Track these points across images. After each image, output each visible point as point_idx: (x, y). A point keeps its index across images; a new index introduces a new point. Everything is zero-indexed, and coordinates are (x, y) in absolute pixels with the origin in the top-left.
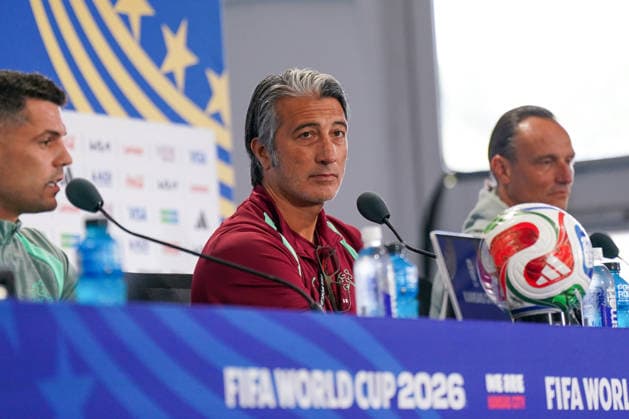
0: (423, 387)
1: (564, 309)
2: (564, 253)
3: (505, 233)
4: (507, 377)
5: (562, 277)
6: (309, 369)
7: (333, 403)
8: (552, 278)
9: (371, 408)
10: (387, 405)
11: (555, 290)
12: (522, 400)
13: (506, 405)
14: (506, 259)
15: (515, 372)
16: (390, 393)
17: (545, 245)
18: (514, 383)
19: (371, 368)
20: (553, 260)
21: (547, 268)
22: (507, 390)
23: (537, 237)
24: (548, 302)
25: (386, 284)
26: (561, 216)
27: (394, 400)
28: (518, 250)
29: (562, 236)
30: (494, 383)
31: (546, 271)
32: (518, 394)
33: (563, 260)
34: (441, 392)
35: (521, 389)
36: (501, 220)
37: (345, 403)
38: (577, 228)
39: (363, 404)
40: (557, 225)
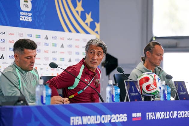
0: (117, 117)
1: (154, 95)
2: (155, 84)
3: (142, 79)
4: (137, 114)
5: (154, 89)
6: (90, 116)
7: (96, 122)
9: (104, 123)
10: (108, 122)
11: (152, 92)
12: (141, 118)
13: (137, 119)
14: (142, 84)
15: (139, 112)
16: (109, 119)
17: (151, 82)
18: (139, 115)
19: (105, 114)
20: (152, 85)
21: (151, 87)
22: (137, 116)
23: (149, 80)
24: (151, 94)
25: (113, 93)
26: (155, 75)
27: (110, 121)
28: (145, 83)
29: (155, 80)
30: (134, 115)
31: (151, 88)
32: (140, 117)
33: (154, 85)
34: (122, 118)
35: (141, 116)
36: (142, 76)
37: (98, 122)
38: (158, 78)
39: (103, 122)
40: (154, 77)
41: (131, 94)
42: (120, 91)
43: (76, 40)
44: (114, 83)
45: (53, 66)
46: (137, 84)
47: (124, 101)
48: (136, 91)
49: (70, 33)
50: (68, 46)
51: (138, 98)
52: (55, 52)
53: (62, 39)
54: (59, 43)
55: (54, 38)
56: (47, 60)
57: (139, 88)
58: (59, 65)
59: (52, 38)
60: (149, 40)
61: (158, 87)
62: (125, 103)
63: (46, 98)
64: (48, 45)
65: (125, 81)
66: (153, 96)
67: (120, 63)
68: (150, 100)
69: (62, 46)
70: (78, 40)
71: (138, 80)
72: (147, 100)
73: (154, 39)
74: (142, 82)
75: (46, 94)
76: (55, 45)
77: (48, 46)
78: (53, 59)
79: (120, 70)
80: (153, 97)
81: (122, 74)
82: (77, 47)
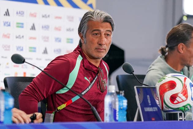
1: (184, 112)
2: (185, 93)
3: (165, 84)
5: (183, 101)
8: (179, 101)
11: (180, 105)
14: (164, 93)
17: (178, 89)
20: (181, 95)
21: (178, 97)
23: (176, 86)
24: (178, 109)
26: (185, 79)
28: (169, 90)
29: (185, 86)
31: (178, 99)
33: (184, 95)
36: (164, 79)
38: (190, 84)
40: (183, 82)
41: (145, 108)
42: (128, 103)
43: (57, 18)
44: (118, 91)
45: (18, 59)
46: (155, 92)
47: (133, 120)
48: (154, 104)
49: (47, 6)
50: (43, 27)
51: (157, 116)
52: (21, 36)
53: (33, 15)
54: (28, 21)
55: (20, 13)
56: (9, 50)
57: (158, 100)
58: (26, 58)
59: (16, 14)
60: (177, 20)
61: (189, 98)
62: (135, 123)
63: (4, 113)
64: (9, 25)
65: (135, 87)
66: (182, 113)
67: (128, 57)
68: (177, 120)
69: (33, 28)
70: (60, 18)
71: (158, 86)
72: (171, 120)
73: (185, 18)
74: (163, 90)
75: (6, 106)
76: (20, 25)
77: (9, 27)
78: (17, 49)
79: (128, 69)
80: (181, 115)
81: (132, 74)
82: (58, 29)
